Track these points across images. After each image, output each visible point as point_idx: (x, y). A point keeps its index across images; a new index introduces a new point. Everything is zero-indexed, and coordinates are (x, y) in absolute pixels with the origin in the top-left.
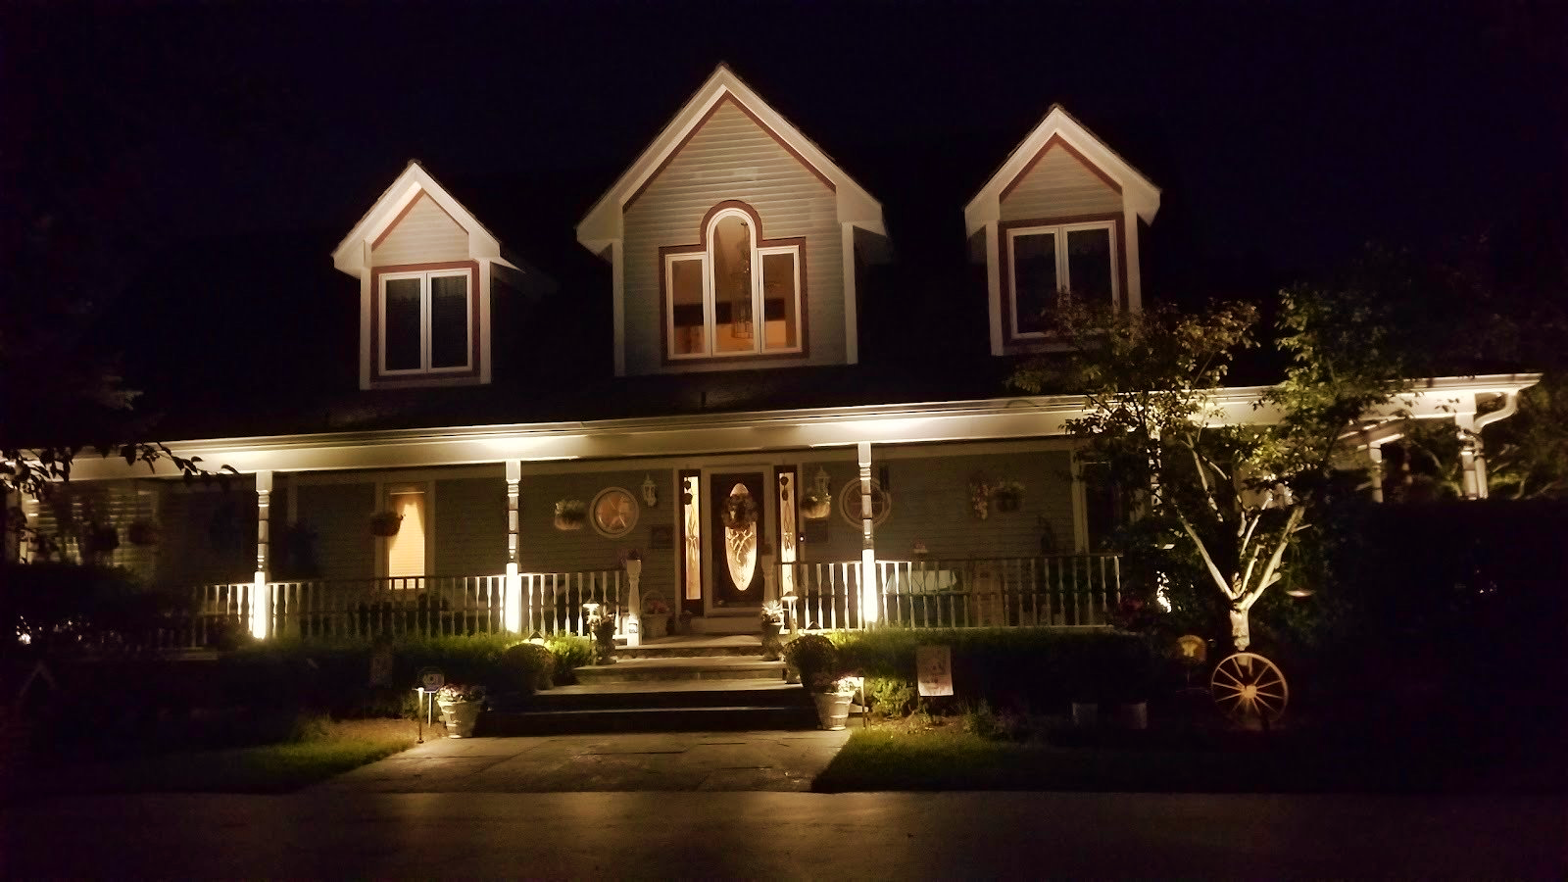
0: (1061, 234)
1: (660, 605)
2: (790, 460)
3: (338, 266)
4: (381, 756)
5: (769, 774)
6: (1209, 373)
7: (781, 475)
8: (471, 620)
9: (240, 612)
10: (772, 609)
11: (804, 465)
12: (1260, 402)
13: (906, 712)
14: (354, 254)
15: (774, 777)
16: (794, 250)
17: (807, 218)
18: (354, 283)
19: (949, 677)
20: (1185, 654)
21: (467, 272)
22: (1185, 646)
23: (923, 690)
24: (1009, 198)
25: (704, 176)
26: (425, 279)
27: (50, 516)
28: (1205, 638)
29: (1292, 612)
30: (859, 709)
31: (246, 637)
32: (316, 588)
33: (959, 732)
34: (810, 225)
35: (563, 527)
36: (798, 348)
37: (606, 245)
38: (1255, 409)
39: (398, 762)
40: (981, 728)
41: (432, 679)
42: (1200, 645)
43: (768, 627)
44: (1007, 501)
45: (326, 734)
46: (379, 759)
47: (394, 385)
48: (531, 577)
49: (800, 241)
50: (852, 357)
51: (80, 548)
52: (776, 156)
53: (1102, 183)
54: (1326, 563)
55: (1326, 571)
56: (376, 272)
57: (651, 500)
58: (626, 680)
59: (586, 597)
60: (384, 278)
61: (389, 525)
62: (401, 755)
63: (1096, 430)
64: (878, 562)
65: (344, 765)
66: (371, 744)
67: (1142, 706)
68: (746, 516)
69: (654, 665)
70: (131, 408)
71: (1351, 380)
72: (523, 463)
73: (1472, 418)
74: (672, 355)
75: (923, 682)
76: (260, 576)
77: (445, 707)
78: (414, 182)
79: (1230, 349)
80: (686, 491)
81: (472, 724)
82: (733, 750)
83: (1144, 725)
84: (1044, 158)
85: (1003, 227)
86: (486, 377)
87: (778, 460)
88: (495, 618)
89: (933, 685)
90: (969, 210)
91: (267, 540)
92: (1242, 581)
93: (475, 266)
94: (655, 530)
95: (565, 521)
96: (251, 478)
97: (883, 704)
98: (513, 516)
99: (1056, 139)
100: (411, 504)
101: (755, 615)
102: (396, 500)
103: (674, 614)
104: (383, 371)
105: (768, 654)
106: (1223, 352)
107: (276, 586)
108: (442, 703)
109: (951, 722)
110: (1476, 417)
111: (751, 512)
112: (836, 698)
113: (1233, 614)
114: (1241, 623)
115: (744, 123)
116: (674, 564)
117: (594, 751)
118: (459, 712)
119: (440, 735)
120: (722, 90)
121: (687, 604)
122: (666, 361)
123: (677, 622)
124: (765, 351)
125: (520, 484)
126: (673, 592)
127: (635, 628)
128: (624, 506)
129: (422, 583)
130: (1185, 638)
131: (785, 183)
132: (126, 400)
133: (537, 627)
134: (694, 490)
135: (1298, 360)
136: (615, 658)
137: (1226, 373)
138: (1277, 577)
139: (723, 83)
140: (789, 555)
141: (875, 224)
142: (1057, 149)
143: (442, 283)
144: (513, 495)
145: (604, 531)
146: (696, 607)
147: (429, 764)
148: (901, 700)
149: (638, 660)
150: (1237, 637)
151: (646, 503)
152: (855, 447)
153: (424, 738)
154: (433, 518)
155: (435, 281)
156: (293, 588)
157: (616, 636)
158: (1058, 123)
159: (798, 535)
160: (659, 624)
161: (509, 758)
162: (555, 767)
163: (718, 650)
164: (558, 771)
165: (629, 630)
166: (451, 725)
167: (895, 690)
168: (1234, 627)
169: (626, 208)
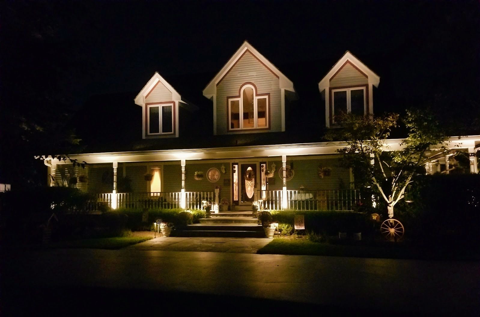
0: (348, 91)
1: (226, 202)
2: (264, 160)
3: (136, 103)
4: (143, 241)
5: (247, 249)
6: (384, 135)
7: (262, 165)
8: (172, 205)
9: (109, 201)
10: (255, 203)
11: (268, 162)
12: (402, 144)
13: (291, 234)
14: (140, 99)
15: (248, 250)
16: (267, 97)
17: (271, 87)
18: (141, 108)
19: (304, 224)
20: (373, 219)
21: (172, 105)
22: (373, 216)
23: (296, 228)
24: (332, 80)
25: (240, 75)
26: (160, 107)
27: (59, 174)
28: (379, 214)
29: (408, 207)
30: (277, 232)
31: (110, 208)
32: (130, 195)
33: (306, 239)
34: (271, 89)
35: (197, 179)
36: (267, 127)
37: (211, 96)
38: (400, 145)
39: (148, 242)
40: (311, 239)
41: (159, 221)
42: (378, 216)
43: (254, 209)
44: (327, 173)
45: (129, 235)
46: (143, 242)
47: (153, 137)
48: (188, 193)
49: (268, 94)
50: (283, 130)
51: (67, 183)
52: (262, 68)
53: (362, 75)
54: (419, 193)
55: (418, 195)
56: (147, 105)
57: (224, 172)
58: (213, 223)
59: (204, 199)
60: (149, 106)
61: (149, 178)
62: (149, 241)
63: (347, 152)
64: (287, 190)
65: (132, 243)
66: (141, 238)
67: (360, 233)
68: (251, 177)
69: (222, 219)
70: (79, 144)
71: (429, 137)
72: (186, 160)
73: (474, 149)
74: (230, 129)
75: (296, 225)
76: (114, 191)
77: (162, 228)
78: (157, 78)
79: (390, 127)
80: (234, 169)
81: (169, 233)
82: (238, 242)
83: (360, 239)
84: (344, 68)
85: (331, 89)
86: (177, 135)
87: (261, 160)
88: (178, 205)
89: (299, 226)
90: (320, 84)
91: (116, 181)
92: (392, 197)
93: (174, 103)
94: (225, 180)
95: (197, 177)
96: (112, 164)
97: (284, 231)
98: (183, 176)
99: (348, 62)
100: (157, 171)
101: (250, 205)
102: (153, 171)
103: (230, 205)
104: (149, 134)
105: (254, 217)
106: (388, 129)
107: (119, 194)
108: (161, 227)
109: (304, 237)
110: (475, 148)
111: (253, 175)
112: (270, 229)
113: (388, 207)
114: (391, 210)
115: (252, 58)
116: (230, 190)
117: (201, 241)
118: (166, 230)
119: (161, 236)
120: (246, 49)
121: (234, 202)
122: (229, 131)
123: (231, 207)
124: (258, 128)
125: (185, 166)
126: (230, 198)
127: (217, 208)
128: (217, 173)
129: (159, 194)
130: (373, 214)
131: (265, 77)
132: (77, 142)
133: (190, 207)
134: (236, 169)
135: (411, 131)
136: (211, 216)
137: (389, 135)
138: (403, 197)
139: (246, 46)
140: (264, 188)
141: (291, 89)
142: (348, 65)
143: (165, 108)
144: (183, 170)
145: (210, 180)
146: (237, 203)
147: (156, 243)
148: (289, 230)
149: (217, 217)
150: (389, 214)
151: (222, 172)
152: (281, 157)
153: (156, 237)
154: (163, 176)
155: (163, 107)
156: (123, 195)
157: (212, 210)
158: (348, 56)
159: (267, 182)
160: (225, 207)
161: (177, 243)
162: (189, 245)
163: (240, 215)
164: (190, 246)
165: (215, 209)
166: (164, 233)
167: (288, 227)
168: (389, 211)
169: (217, 84)
